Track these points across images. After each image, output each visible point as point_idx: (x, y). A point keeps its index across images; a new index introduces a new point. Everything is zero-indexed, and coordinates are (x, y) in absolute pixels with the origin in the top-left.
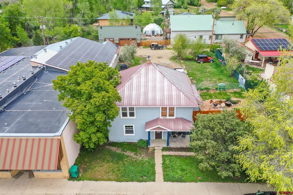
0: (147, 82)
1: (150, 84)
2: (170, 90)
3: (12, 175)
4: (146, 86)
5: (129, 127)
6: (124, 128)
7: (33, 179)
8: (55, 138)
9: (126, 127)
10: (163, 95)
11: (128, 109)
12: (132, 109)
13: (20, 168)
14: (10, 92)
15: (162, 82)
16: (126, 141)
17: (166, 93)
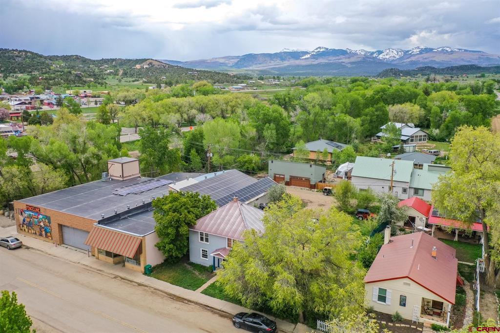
0: (226, 216)
1: (227, 218)
2: (239, 225)
3: (114, 261)
4: (223, 219)
5: (205, 251)
6: (201, 252)
7: (124, 268)
8: (139, 237)
9: (203, 250)
10: (231, 228)
11: (204, 235)
12: (207, 235)
13: (118, 253)
14: (138, 206)
15: (237, 218)
16: (202, 264)
17: (234, 227)
